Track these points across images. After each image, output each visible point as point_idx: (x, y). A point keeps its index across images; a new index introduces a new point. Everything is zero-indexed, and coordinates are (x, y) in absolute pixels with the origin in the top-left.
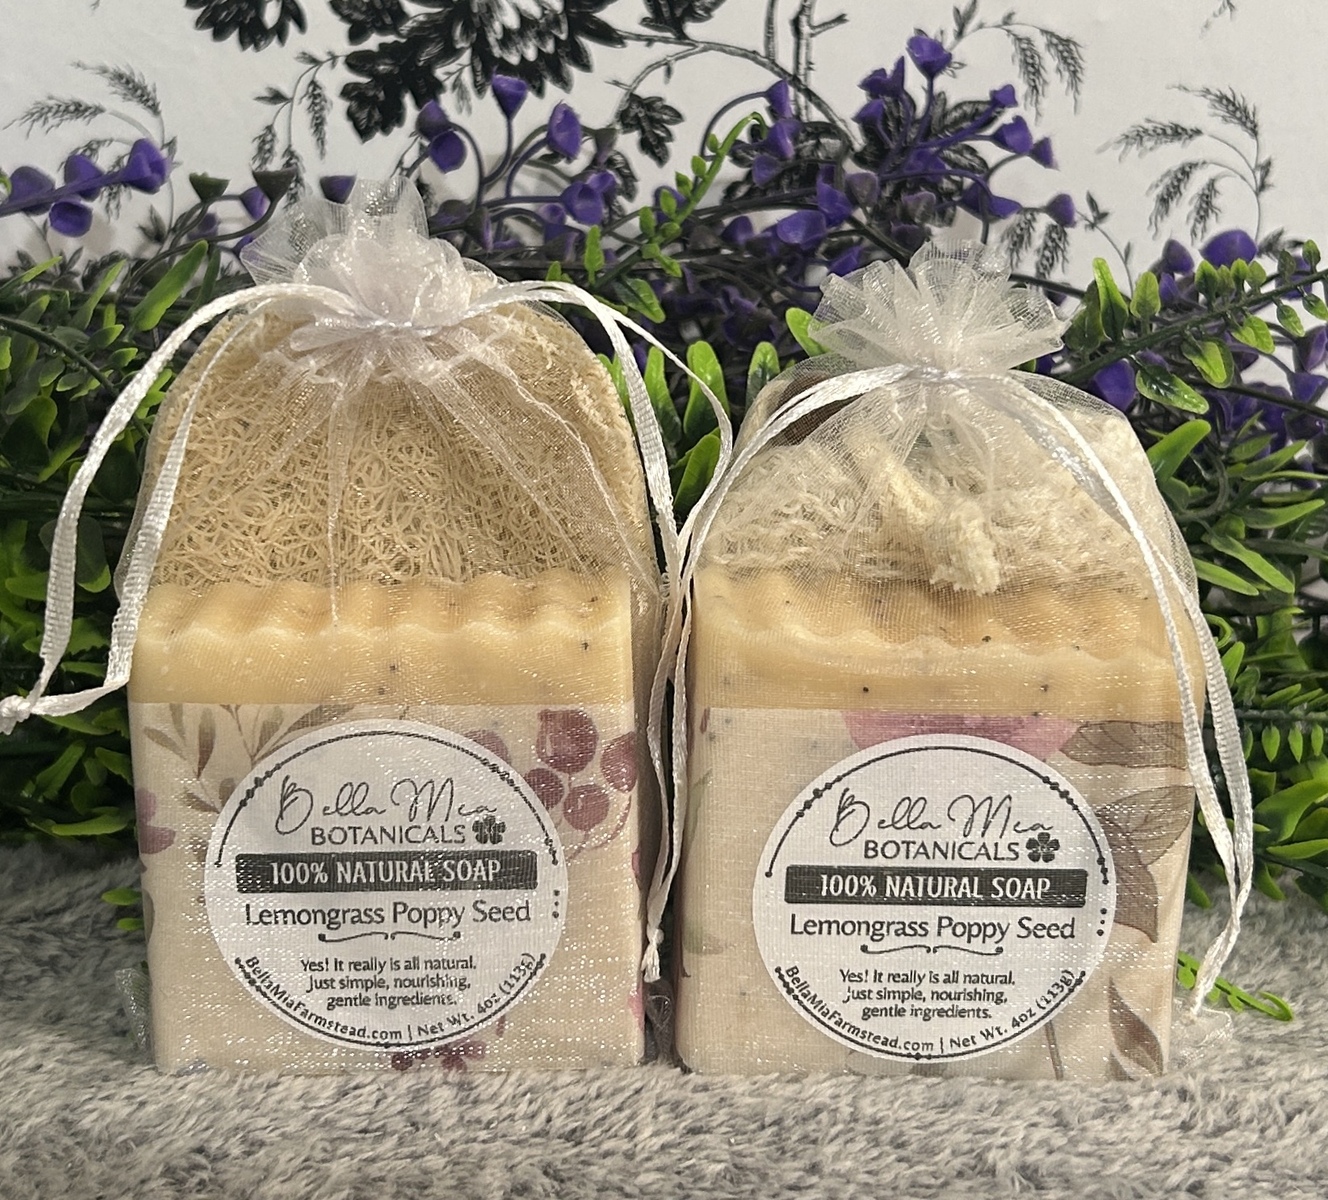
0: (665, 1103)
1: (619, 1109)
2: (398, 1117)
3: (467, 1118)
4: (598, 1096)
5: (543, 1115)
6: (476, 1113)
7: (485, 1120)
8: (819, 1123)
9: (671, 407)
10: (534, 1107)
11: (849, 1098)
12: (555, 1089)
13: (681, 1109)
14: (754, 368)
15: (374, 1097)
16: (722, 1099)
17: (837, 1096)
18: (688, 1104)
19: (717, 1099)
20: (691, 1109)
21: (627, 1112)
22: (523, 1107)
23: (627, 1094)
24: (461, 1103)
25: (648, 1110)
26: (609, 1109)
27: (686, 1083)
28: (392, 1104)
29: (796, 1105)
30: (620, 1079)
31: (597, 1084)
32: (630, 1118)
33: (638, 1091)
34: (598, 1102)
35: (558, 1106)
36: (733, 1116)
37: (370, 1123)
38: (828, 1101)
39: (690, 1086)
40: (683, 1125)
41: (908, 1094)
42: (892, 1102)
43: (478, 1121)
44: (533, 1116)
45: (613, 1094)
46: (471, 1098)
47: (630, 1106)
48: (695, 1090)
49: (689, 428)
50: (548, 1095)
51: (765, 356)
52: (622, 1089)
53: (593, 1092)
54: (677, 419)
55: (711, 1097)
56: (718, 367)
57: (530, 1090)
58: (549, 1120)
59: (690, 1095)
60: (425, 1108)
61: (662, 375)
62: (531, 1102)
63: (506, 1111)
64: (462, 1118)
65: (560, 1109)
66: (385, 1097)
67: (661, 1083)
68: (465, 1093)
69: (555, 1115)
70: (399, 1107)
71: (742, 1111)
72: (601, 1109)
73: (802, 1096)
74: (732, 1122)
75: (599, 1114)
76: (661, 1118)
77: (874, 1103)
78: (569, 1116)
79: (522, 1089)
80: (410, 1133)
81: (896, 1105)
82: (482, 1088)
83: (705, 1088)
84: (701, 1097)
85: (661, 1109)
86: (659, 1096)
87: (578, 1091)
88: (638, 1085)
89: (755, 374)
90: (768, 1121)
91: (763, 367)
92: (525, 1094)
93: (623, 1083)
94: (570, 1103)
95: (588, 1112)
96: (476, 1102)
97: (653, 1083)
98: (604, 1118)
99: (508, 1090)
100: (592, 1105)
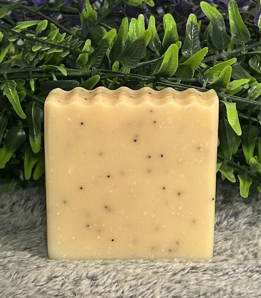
0: (165, 287)
1: (148, 289)
2: (69, 291)
3: (93, 292)
4: (141, 285)
5: (121, 291)
6: (96, 290)
7: (100, 292)
8: (220, 294)
9: (158, 37)
10: (118, 288)
11: (231, 286)
12: (126, 282)
13: (170, 290)
14: (188, 23)
15: (61, 283)
16: (185, 287)
17: (227, 285)
18: (173, 288)
19: (183, 286)
20: (174, 289)
21: (151, 290)
22: (114, 288)
23: (152, 284)
24: (91, 286)
25: (158, 290)
26: (145, 289)
27: (173, 280)
28: (67, 286)
29: (212, 288)
30: (150, 279)
31: (141, 280)
32: (152, 293)
33: (155, 283)
34: (141, 287)
35: (126, 288)
36: (189, 292)
37: (59, 293)
38: (223, 287)
39: (174, 281)
40: (171, 295)
41: (252, 285)
42: (246, 288)
43: (97, 293)
44: (117, 291)
45: (146, 284)
46: (96, 284)
47: (152, 288)
48: (176, 283)
49: (164, 45)
50: (123, 284)
51: (192, 19)
52: (150, 283)
53: (139, 283)
54: (160, 42)
55: (181, 285)
56: (175, 23)
57: (117, 282)
58: (123, 293)
59: (174, 285)
60: (79, 288)
61: (154, 26)
62: (117, 286)
63: (108, 289)
64: (91, 292)
65: (127, 289)
66: (65, 283)
67: (163, 280)
68: (94, 282)
69: (125, 291)
70: (70, 288)
71: (192, 290)
72: (141, 289)
73: (214, 285)
74: (188, 294)
75: (141, 291)
76: (163, 293)
77: (239, 288)
78: (130, 291)
79: (114, 281)
80: (73, 297)
81: (247, 288)
82: (100, 280)
83: (180, 282)
84: (177, 286)
85: (163, 290)
86: (162, 285)
87: (134, 283)
88: (155, 281)
89: (189, 25)
90: (201, 294)
91: (192, 23)
92: (115, 283)
93: (150, 280)
94: (131, 287)
95: (137, 290)
96: (97, 286)
97: (161, 280)
98: (143, 292)
99: (109, 281)
100: (138, 288)
